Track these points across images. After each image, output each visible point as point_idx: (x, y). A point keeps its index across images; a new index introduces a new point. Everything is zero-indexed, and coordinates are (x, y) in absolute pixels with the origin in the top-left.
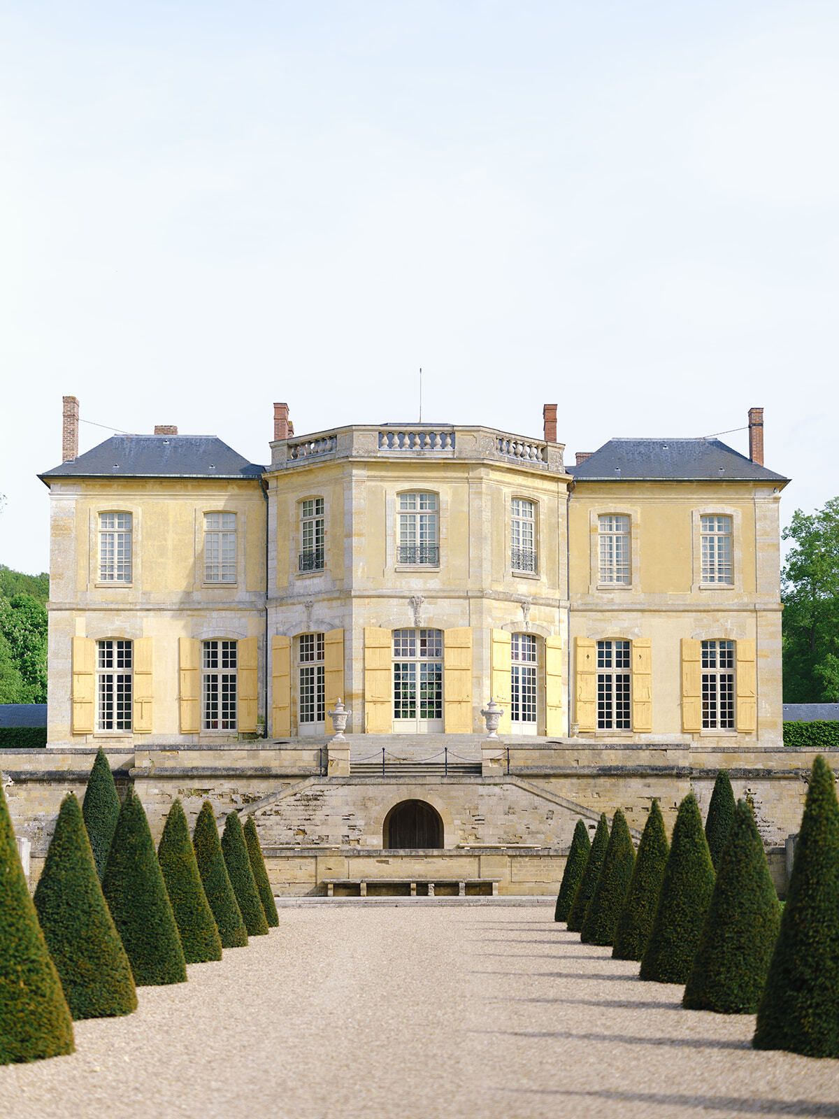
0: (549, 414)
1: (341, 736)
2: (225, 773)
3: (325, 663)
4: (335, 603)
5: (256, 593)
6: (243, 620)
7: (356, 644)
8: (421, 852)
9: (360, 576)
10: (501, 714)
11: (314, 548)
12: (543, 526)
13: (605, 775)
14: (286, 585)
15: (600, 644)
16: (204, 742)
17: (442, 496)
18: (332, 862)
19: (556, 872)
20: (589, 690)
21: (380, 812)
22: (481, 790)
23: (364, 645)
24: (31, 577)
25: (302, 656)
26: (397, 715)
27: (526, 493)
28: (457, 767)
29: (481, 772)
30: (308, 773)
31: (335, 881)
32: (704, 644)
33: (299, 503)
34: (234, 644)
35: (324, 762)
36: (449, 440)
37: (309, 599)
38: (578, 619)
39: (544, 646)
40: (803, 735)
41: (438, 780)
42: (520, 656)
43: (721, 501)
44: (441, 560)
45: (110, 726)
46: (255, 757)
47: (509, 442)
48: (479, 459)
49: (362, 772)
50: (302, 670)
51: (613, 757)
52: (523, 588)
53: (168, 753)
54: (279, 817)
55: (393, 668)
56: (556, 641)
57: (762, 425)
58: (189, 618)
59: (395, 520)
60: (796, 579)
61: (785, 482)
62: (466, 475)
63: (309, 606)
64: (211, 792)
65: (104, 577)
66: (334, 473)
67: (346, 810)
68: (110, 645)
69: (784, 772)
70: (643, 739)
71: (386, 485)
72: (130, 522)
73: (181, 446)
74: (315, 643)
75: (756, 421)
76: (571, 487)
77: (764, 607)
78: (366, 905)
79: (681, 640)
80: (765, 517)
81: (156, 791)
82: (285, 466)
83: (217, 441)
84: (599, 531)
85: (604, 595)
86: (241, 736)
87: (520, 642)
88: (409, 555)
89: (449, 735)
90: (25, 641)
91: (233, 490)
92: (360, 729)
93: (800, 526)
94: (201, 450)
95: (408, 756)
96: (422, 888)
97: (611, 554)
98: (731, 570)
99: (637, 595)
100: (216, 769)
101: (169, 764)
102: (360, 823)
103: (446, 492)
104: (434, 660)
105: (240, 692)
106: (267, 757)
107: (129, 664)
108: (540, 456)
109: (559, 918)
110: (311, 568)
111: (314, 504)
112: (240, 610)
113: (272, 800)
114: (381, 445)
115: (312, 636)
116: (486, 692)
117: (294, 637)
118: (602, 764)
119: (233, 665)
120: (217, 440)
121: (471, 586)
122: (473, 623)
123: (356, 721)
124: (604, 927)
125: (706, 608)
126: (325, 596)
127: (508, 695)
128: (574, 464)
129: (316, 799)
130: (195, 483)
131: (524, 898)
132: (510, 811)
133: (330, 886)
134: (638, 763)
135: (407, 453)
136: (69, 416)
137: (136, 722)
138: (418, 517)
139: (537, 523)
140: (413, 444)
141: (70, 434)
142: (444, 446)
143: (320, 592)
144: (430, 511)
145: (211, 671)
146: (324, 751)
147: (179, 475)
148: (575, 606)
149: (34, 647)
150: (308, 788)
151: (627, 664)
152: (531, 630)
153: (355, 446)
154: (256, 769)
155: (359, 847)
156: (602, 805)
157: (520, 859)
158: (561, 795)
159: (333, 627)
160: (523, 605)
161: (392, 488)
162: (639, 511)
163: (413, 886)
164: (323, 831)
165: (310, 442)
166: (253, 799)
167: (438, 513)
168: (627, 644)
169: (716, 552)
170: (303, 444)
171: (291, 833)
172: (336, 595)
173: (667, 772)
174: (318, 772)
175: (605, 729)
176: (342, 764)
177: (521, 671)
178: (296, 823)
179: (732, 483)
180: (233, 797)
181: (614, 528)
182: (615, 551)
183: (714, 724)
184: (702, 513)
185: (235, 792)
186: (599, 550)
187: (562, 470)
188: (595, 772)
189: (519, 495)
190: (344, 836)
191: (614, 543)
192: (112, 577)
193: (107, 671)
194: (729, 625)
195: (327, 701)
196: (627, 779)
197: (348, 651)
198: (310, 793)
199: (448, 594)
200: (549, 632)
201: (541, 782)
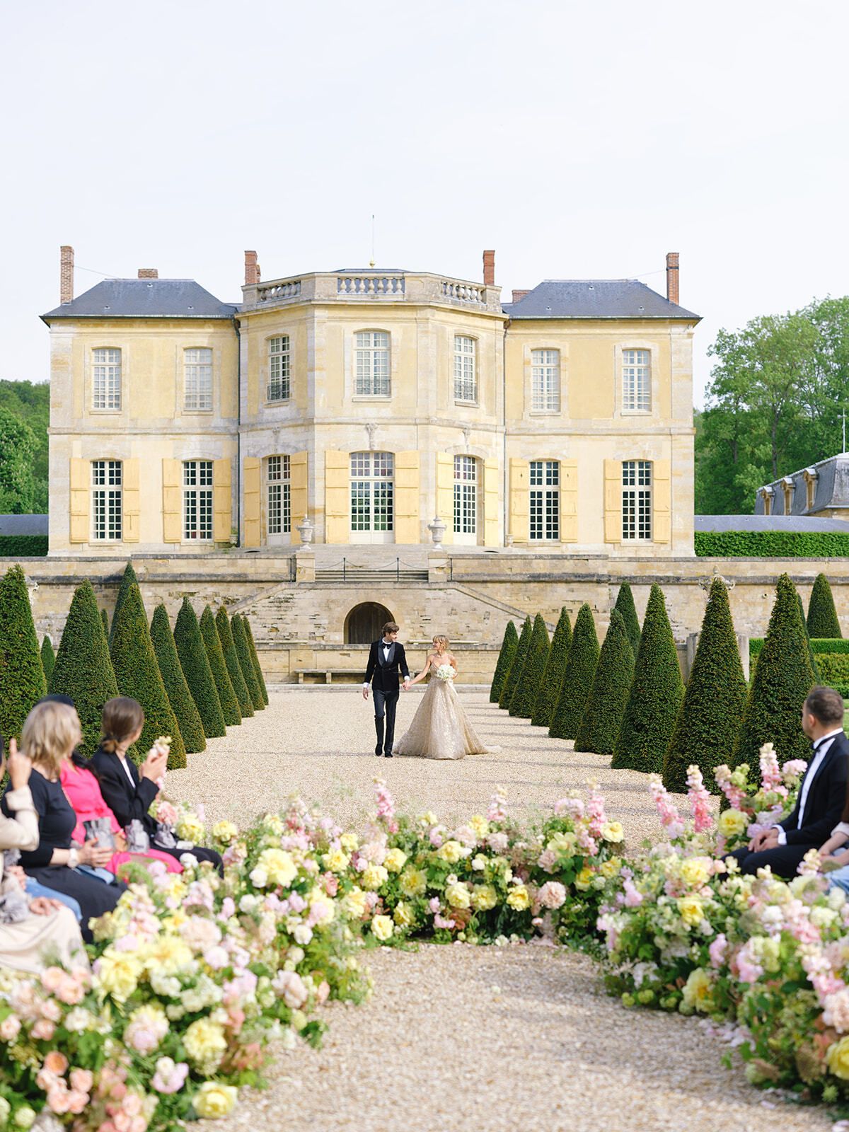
0: (488, 259)
1: (307, 547)
2: (208, 579)
3: (291, 482)
4: (299, 429)
5: (229, 420)
6: (218, 443)
7: (318, 465)
9: (321, 408)
10: (445, 528)
11: (281, 380)
12: (482, 361)
13: (535, 582)
14: (255, 413)
15: (532, 464)
16: (185, 551)
17: (393, 335)
18: (302, 655)
19: (490, 664)
20: (522, 505)
21: (342, 612)
22: (429, 594)
23: (325, 466)
25: (270, 475)
26: (354, 527)
27: (467, 332)
28: (408, 574)
29: (427, 578)
30: (279, 579)
31: (305, 671)
32: (625, 464)
33: (267, 340)
34: (210, 465)
35: (293, 570)
36: (399, 285)
37: (276, 425)
38: (512, 443)
39: (482, 466)
40: (715, 544)
41: (391, 585)
42: (462, 475)
43: (640, 336)
44: (393, 391)
45: (103, 535)
46: (233, 565)
47: (452, 285)
48: (426, 302)
49: (324, 579)
50: (270, 488)
51: (542, 566)
52: (464, 415)
53: (160, 561)
54: (255, 616)
55: (350, 486)
56: (493, 460)
57: (678, 268)
58: (172, 442)
59: (352, 355)
60: (720, 392)
61: (699, 319)
62: (415, 316)
63: (276, 432)
64: (196, 594)
65: (97, 405)
66: (299, 315)
67: (312, 611)
68: (102, 465)
69: (691, 579)
70: (568, 549)
71: (343, 324)
72: (119, 357)
73: (163, 289)
74: (282, 464)
75: (672, 265)
76: (507, 324)
77: (677, 431)
78: (332, 690)
79: (604, 461)
80: (680, 351)
81: (150, 594)
82: (254, 307)
83: (194, 285)
84: (532, 364)
85: (536, 421)
86: (216, 545)
87: (462, 463)
88: (364, 386)
89: (400, 545)
91: (210, 329)
92: (322, 540)
93: (724, 343)
94: (181, 293)
95: (364, 564)
97: (542, 384)
98: (649, 399)
99: (566, 421)
100: (201, 575)
101: (161, 570)
102: (324, 622)
103: (396, 331)
104: (385, 479)
105: (215, 506)
106: (245, 565)
107: (119, 482)
108: (480, 297)
109: (493, 700)
110: (278, 398)
111: (281, 341)
112: (216, 434)
113: (249, 602)
114: (340, 289)
115: (279, 458)
116: (433, 509)
117: (264, 459)
118: (532, 572)
119: (210, 482)
120: (195, 283)
121: (419, 413)
122: (421, 446)
123: (319, 533)
124: (526, 703)
125: (627, 432)
126: (291, 423)
127: (450, 509)
128: (510, 300)
129: (287, 602)
130: (176, 322)
131: (464, 686)
132: (453, 612)
133: (301, 675)
134: (563, 571)
135: (362, 298)
136: (66, 264)
137: (125, 531)
138: (372, 353)
139: (477, 357)
140: (368, 289)
141: (67, 279)
142: (395, 290)
143: (286, 419)
144: (384, 348)
145: (191, 488)
146: (293, 560)
147: (161, 316)
148: (510, 430)
150: (281, 591)
151: (556, 482)
152: (471, 453)
153: (317, 291)
154: (235, 576)
155: (324, 642)
156: (531, 607)
157: (461, 653)
158: (496, 598)
159: (297, 450)
160: (464, 430)
161: (349, 327)
162: (567, 346)
164: (293, 628)
165: (277, 287)
166: (233, 602)
167: (390, 349)
168: (556, 464)
169: (636, 382)
170: (271, 288)
171: (266, 630)
172: (300, 422)
173: (589, 579)
174: (289, 578)
175: (536, 540)
176: (308, 571)
177: (462, 489)
178: (269, 622)
179: (650, 320)
180: (216, 599)
181: (545, 361)
182: (545, 382)
183: (633, 535)
184: (624, 347)
185: (217, 595)
186: (532, 380)
187: (499, 309)
188: (526, 579)
189: (461, 333)
190: (311, 633)
191: (545, 375)
192: (104, 405)
193: (100, 488)
194: (646, 447)
195: (292, 515)
196: (554, 585)
197: (310, 472)
198: (282, 596)
199: (398, 421)
200: (487, 453)
201: (479, 587)
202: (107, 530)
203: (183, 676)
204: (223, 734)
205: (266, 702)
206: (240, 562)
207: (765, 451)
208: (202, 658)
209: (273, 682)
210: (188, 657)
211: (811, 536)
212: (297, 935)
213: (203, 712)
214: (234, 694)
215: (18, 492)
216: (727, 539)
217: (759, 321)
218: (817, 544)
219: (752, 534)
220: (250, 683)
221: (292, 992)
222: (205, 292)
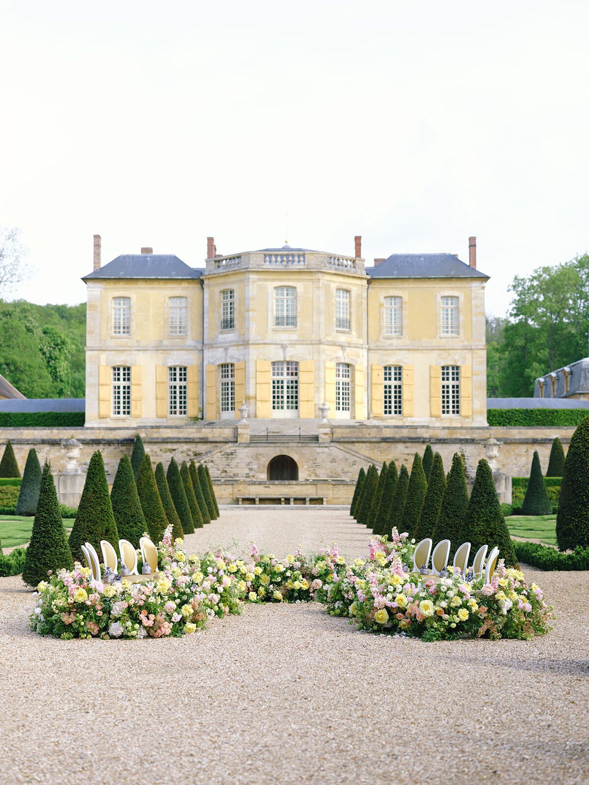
0: (357, 241)
1: (244, 421)
2: (184, 440)
3: (235, 379)
4: (240, 347)
5: (197, 341)
6: (191, 356)
7: (251, 370)
8: (287, 482)
9: (253, 334)
10: (329, 409)
11: (229, 317)
12: (353, 304)
13: (384, 442)
14: (213, 337)
15: (385, 368)
16: (170, 423)
17: (298, 290)
18: (241, 487)
19: (349, 493)
20: (379, 393)
21: (266, 461)
22: (319, 450)
23: (256, 370)
24: (40, 306)
25: (222, 376)
26: (274, 408)
27: (344, 287)
28: (306, 437)
29: (318, 440)
30: (227, 441)
31: (243, 497)
32: (443, 368)
33: (221, 292)
34: (185, 369)
35: (236, 435)
36: (302, 259)
37: (226, 345)
38: (373, 355)
39: (354, 370)
40: (503, 416)
41: (295, 445)
42: (341, 375)
43: (452, 288)
44: (299, 324)
45: (119, 413)
46: (200, 432)
47: (335, 258)
48: (318, 269)
49: (254, 441)
50: (222, 384)
51: (389, 432)
52: (342, 339)
53: (155, 430)
54: (213, 464)
55: (272, 382)
56: (361, 366)
57: (475, 246)
58: (161, 355)
59: (273, 303)
61: (487, 278)
62: (311, 278)
63: (226, 349)
64: (177, 451)
65: (115, 332)
66: (240, 277)
67: (248, 460)
68: (119, 369)
69: (481, 440)
70: (408, 422)
71: (267, 283)
72: (129, 303)
73: (156, 261)
74: (230, 368)
75: (472, 244)
76: (369, 282)
77: (475, 347)
78: (259, 509)
79: (430, 366)
80: (477, 298)
81: (149, 450)
82: (213, 272)
83: (175, 257)
84: (385, 306)
85: (388, 341)
86: (189, 420)
87: (341, 368)
88: (279, 321)
89: (302, 419)
90: (50, 354)
91: (185, 285)
92: (254, 416)
93: (518, 284)
94: (167, 263)
95: (280, 431)
96: (287, 501)
97: (391, 318)
98: (458, 327)
99: (406, 341)
100: (180, 438)
101: (155, 435)
102: (255, 467)
103: (300, 287)
104: (294, 378)
105: (188, 395)
106: (206, 432)
107: (129, 380)
108: (352, 265)
109: (351, 514)
110: (227, 328)
111: (229, 293)
112: (189, 350)
113: (209, 455)
114: (265, 261)
115: (228, 365)
116: (322, 395)
117: (218, 366)
118: (382, 436)
119: (185, 380)
120: (176, 257)
121: (314, 337)
122: (315, 358)
123: (252, 412)
125: (445, 348)
126: (235, 344)
127: (334, 397)
128: (372, 265)
129: (232, 454)
130: (164, 281)
132: (333, 461)
133: (240, 499)
134: (402, 435)
135: (279, 267)
136: (96, 245)
137: (133, 410)
138: (285, 301)
139: (350, 302)
140: (282, 261)
141: (97, 255)
142: (299, 262)
143: (232, 341)
144: (293, 297)
145: (173, 383)
146: (236, 429)
147: (155, 277)
148: (372, 346)
149: (56, 358)
150: (229, 448)
151: (400, 379)
152: (347, 361)
153: (251, 262)
154: (200, 439)
155: (254, 480)
156: (381, 458)
157: (338, 486)
158: (360, 452)
159: (239, 360)
160: (342, 347)
161: (271, 285)
162: (407, 294)
163: (283, 499)
164: (236, 471)
165: (226, 260)
166: (199, 454)
167: (296, 298)
168: (400, 368)
169: (450, 317)
170: (223, 260)
171: (219, 472)
172: (241, 343)
173: (417, 440)
174: (233, 440)
175: (388, 415)
176: (245, 436)
177: (341, 384)
178: (221, 467)
179: (458, 279)
180: (189, 453)
181: (393, 304)
182: (393, 317)
183: (448, 412)
184: (442, 295)
185: (189, 450)
186: (385, 316)
187: (364, 272)
188: (379, 440)
189: (340, 287)
190: (246, 474)
191: (393, 313)
192: (119, 332)
193: (117, 383)
194: (457, 357)
195: (236, 400)
196: (396, 444)
197: (247, 374)
198: (229, 451)
199: (301, 342)
200: (357, 362)
201: (350, 446)
202: (122, 410)
203: (172, 501)
204: (193, 532)
205: (218, 515)
206: (203, 430)
207: (544, 354)
208: (182, 490)
209: (223, 504)
210: (174, 490)
211: (564, 411)
212: (218, 589)
213: (182, 520)
214: (199, 510)
215: (61, 381)
216: (510, 414)
217: (541, 270)
218: (568, 416)
219: (526, 410)
220: (209, 504)
221: (214, 600)
222: (182, 262)
